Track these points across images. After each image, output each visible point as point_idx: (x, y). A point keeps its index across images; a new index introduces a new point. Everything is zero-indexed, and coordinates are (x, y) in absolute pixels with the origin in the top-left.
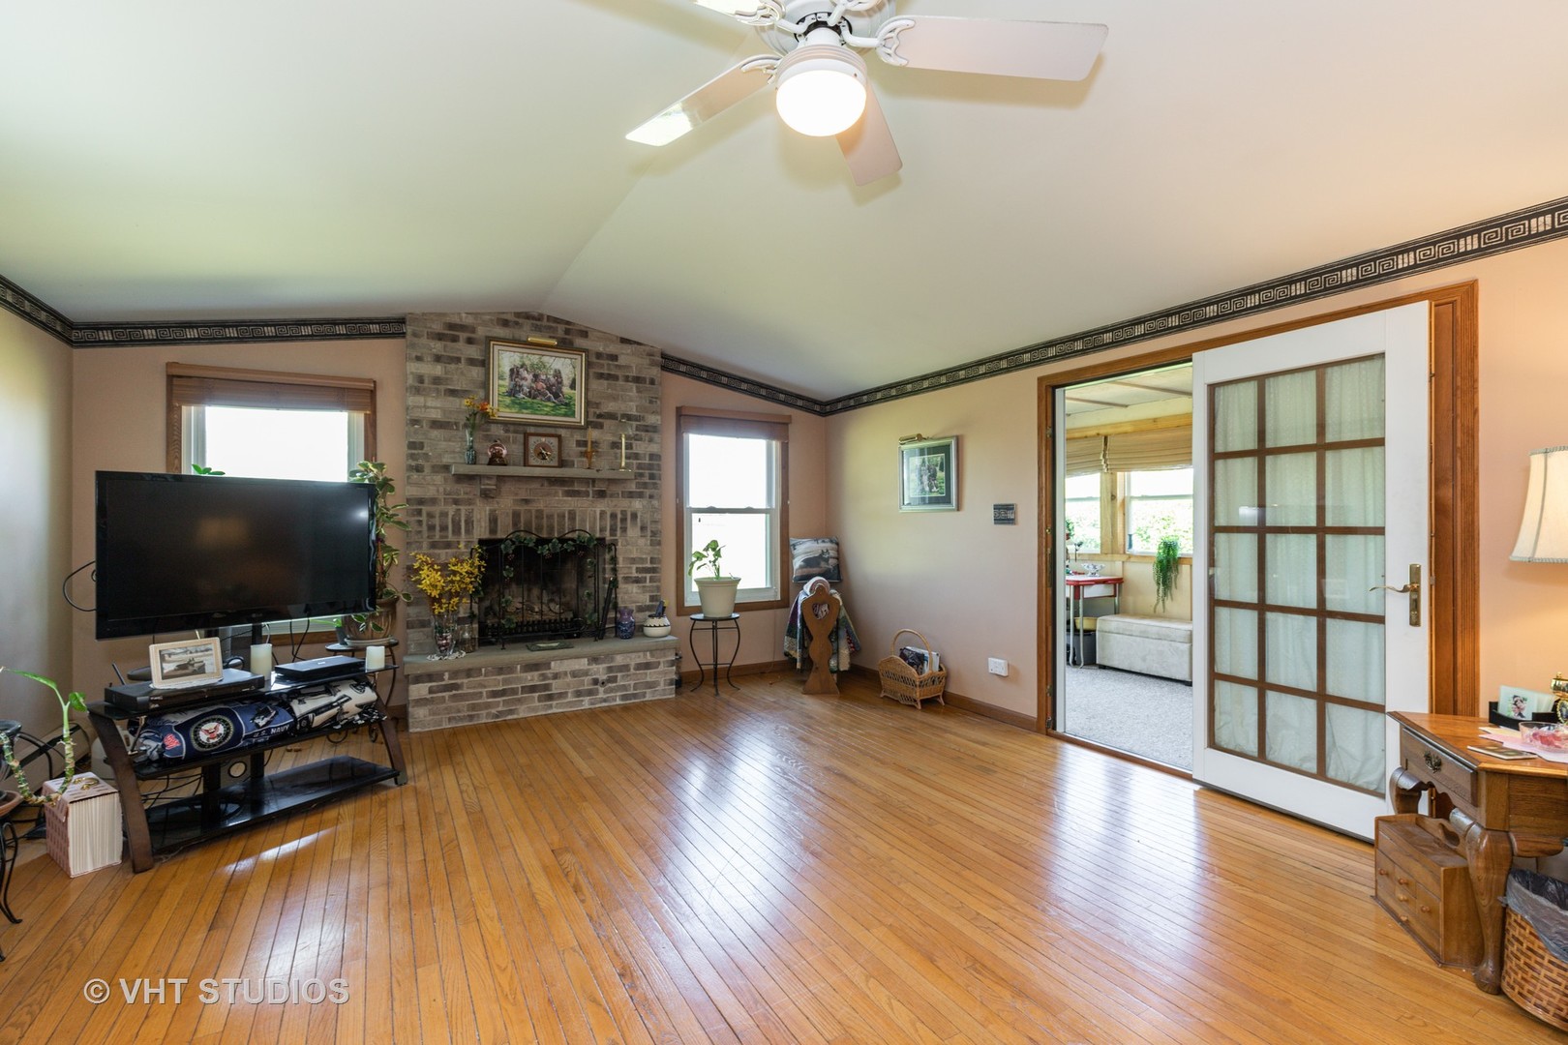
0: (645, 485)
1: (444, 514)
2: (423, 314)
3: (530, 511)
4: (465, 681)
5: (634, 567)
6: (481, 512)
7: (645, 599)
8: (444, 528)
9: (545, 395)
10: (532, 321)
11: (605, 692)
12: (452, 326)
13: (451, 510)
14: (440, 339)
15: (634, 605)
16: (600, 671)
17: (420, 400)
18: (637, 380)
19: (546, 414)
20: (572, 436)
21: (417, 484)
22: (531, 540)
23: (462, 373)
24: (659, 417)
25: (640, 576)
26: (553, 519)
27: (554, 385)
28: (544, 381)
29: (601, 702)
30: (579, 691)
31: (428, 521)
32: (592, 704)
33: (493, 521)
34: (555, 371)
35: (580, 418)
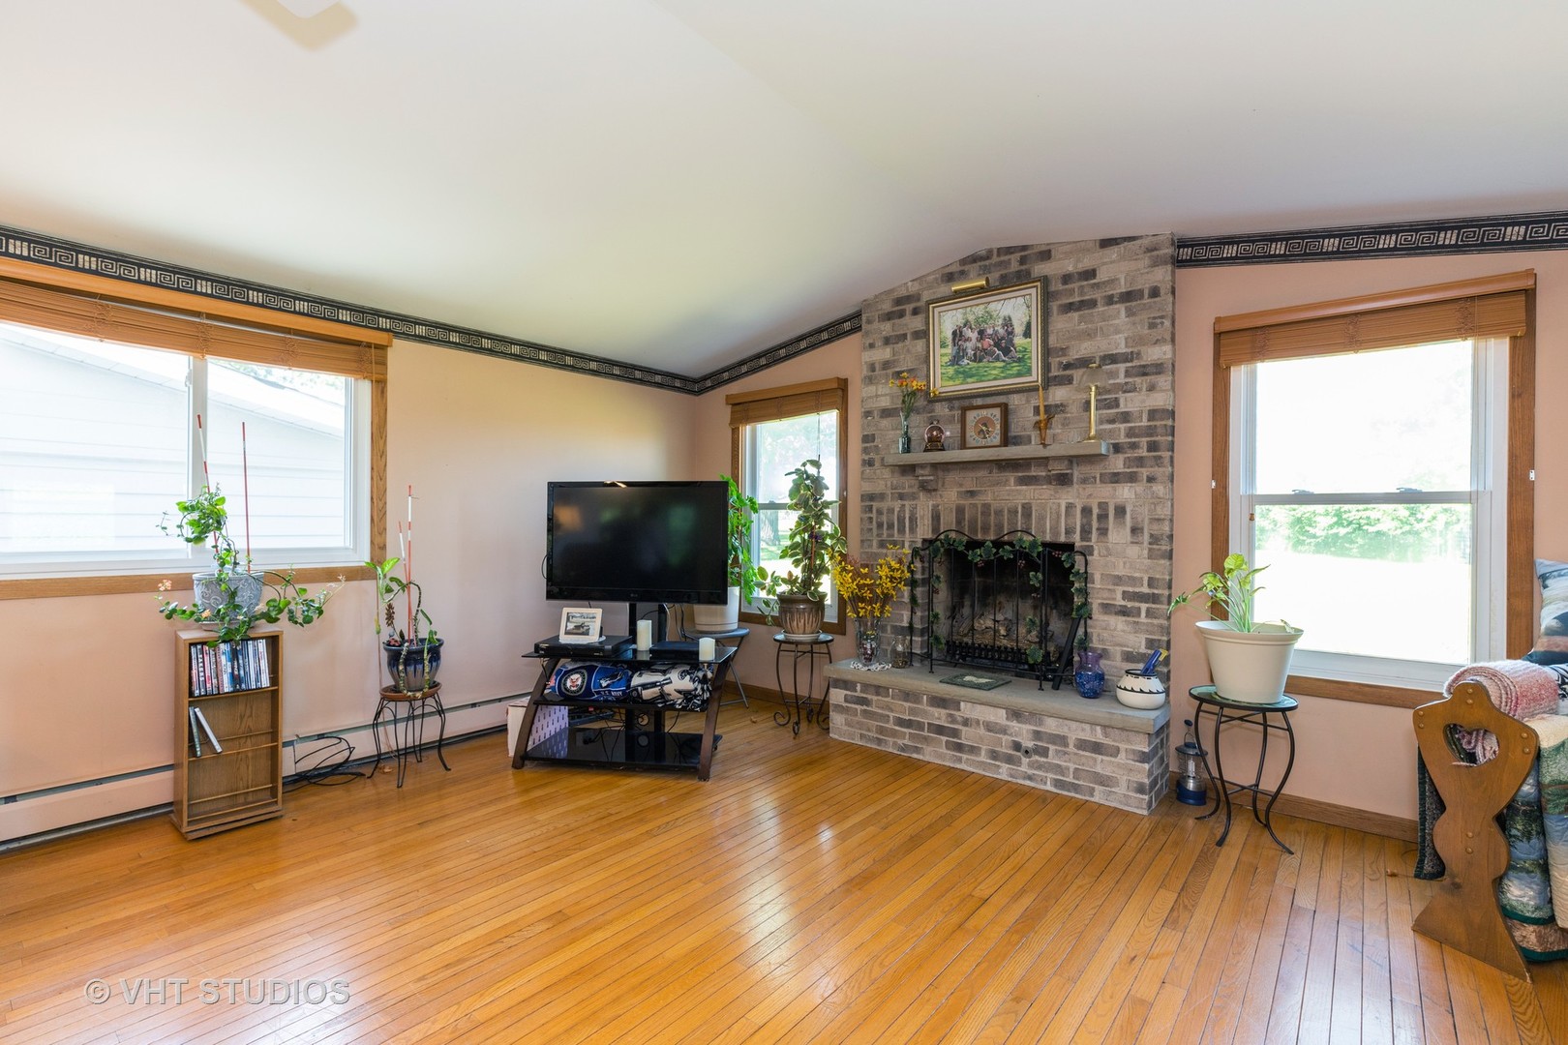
0: (1140, 461)
1: (891, 511)
2: (876, 296)
3: (975, 505)
4: (875, 698)
5: (1120, 590)
6: (924, 506)
7: (1138, 643)
8: (891, 526)
9: (992, 353)
10: (979, 264)
11: (1031, 765)
12: (899, 301)
13: (897, 505)
14: (889, 319)
15: (1118, 648)
16: (1023, 732)
17: (871, 390)
18: (1128, 297)
19: (995, 379)
20: (1028, 401)
21: (869, 479)
22: (961, 542)
23: (908, 350)
24: (1168, 348)
25: (1130, 605)
26: (1003, 516)
27: (1003, 338)
28: (990, 336)
29: (1024, 778)
30: (994, 752)
31: (877, 518)
32: (1012, 776)
33: (936, 517)
34: (1005, 319)
35: (1036, 376)
